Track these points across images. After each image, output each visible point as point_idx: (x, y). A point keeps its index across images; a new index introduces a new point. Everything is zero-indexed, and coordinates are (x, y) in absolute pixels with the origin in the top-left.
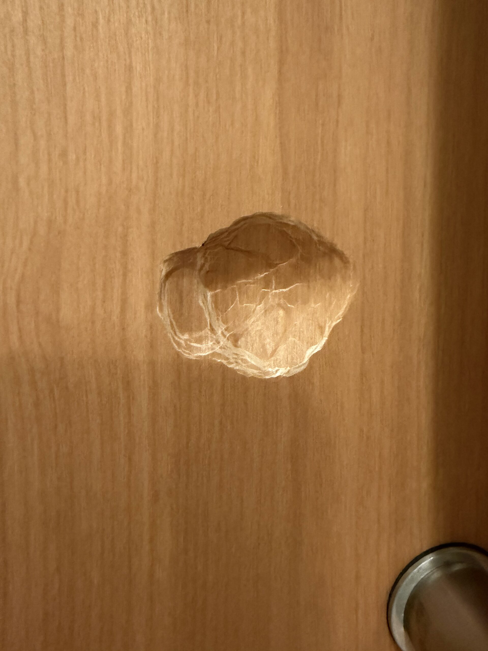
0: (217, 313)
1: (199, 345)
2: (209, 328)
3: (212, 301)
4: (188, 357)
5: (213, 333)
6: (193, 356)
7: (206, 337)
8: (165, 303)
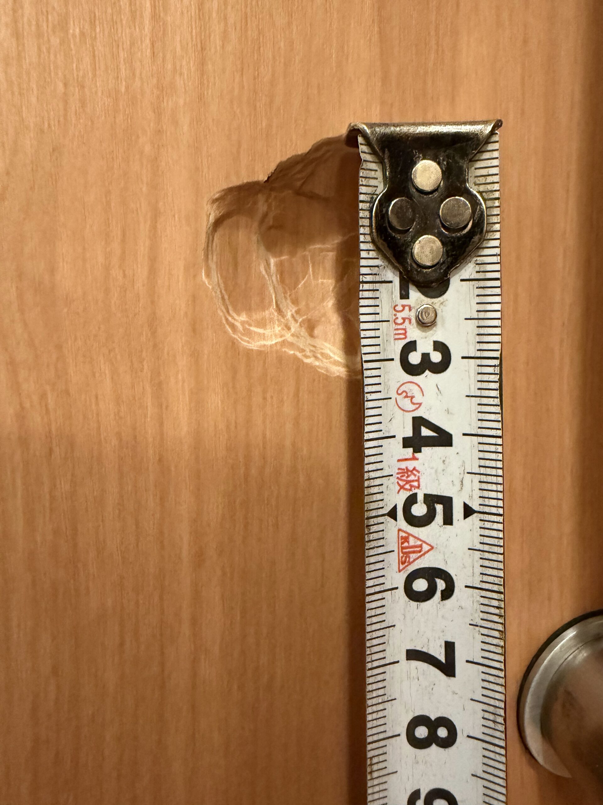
0: (284, 288)
1: (261, 331)
2: (275, 307)
3: (277, 270)
4: (247, 346)
5: (280, 315)
6: (254, 345)
7: (271, 320)
8: (213, 266)
